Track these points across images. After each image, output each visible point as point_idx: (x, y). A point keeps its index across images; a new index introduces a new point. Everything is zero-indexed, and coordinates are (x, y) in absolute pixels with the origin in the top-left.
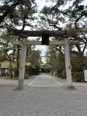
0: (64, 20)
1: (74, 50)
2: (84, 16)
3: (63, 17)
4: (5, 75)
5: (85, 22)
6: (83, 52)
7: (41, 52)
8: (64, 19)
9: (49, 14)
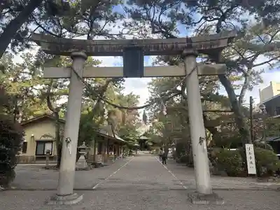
0: (190, 19)
1: (217, 94)
2: (240, 7)
3: (187, 11)
4: (44, 158)
5: (242, 21)
6: (241, 96)
7: (138, 99)
8: (190, 15)
9: (151, 5)
